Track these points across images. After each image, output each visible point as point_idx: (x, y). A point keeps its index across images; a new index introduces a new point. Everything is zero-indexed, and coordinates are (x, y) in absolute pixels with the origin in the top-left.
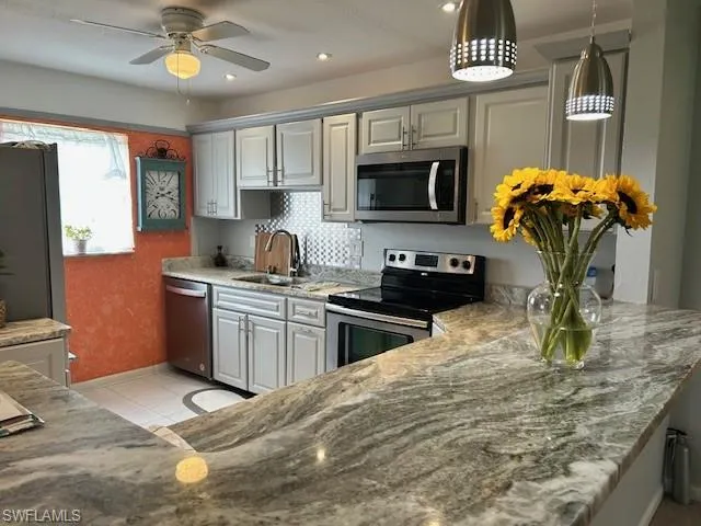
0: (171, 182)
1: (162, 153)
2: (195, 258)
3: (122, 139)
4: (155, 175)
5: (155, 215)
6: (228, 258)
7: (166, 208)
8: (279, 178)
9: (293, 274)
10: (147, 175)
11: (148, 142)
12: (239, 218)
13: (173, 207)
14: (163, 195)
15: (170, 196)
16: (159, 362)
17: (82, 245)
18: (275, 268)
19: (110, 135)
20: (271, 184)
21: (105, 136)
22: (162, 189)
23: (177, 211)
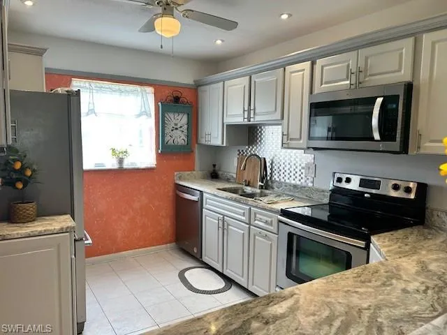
0: (182, 120)
1: (177, 100)
2: (197, 172)
3: (150, 90)
4: (171, 115)
5: (171, 142)
6: (220, 173)
7: (179, 138)
8: (252, 116)
9: (261, 187)
10: (166, 115)
11: (167, 92)
12: (225, 145)
13: (183, 137)
14: (176, 129)
15: (181, 129)
16: (170, 242)
17: (121, 161)
18: (249, 182)
19: (142, 88)
20: (246, 120)
21: (138, 88)
22: (176, 125)
23: (186, 140)
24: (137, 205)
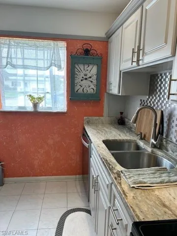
0: (93, 70)
1: (87, 52)
2: (105, 118)
3: (63, 45)
4: (82, 67)
5: (80, 91)
7: (88, 87)
10: (77, 66)
11: (79, 46)
12: (120, 94)
13: (92, 86)
14: (86, 79)
15: (91, 79)
18: (145, 136)
19: (55, 42)
21: (52, 43)
22: (86, 75)
23: (95, 89)
24: (51, 142)
